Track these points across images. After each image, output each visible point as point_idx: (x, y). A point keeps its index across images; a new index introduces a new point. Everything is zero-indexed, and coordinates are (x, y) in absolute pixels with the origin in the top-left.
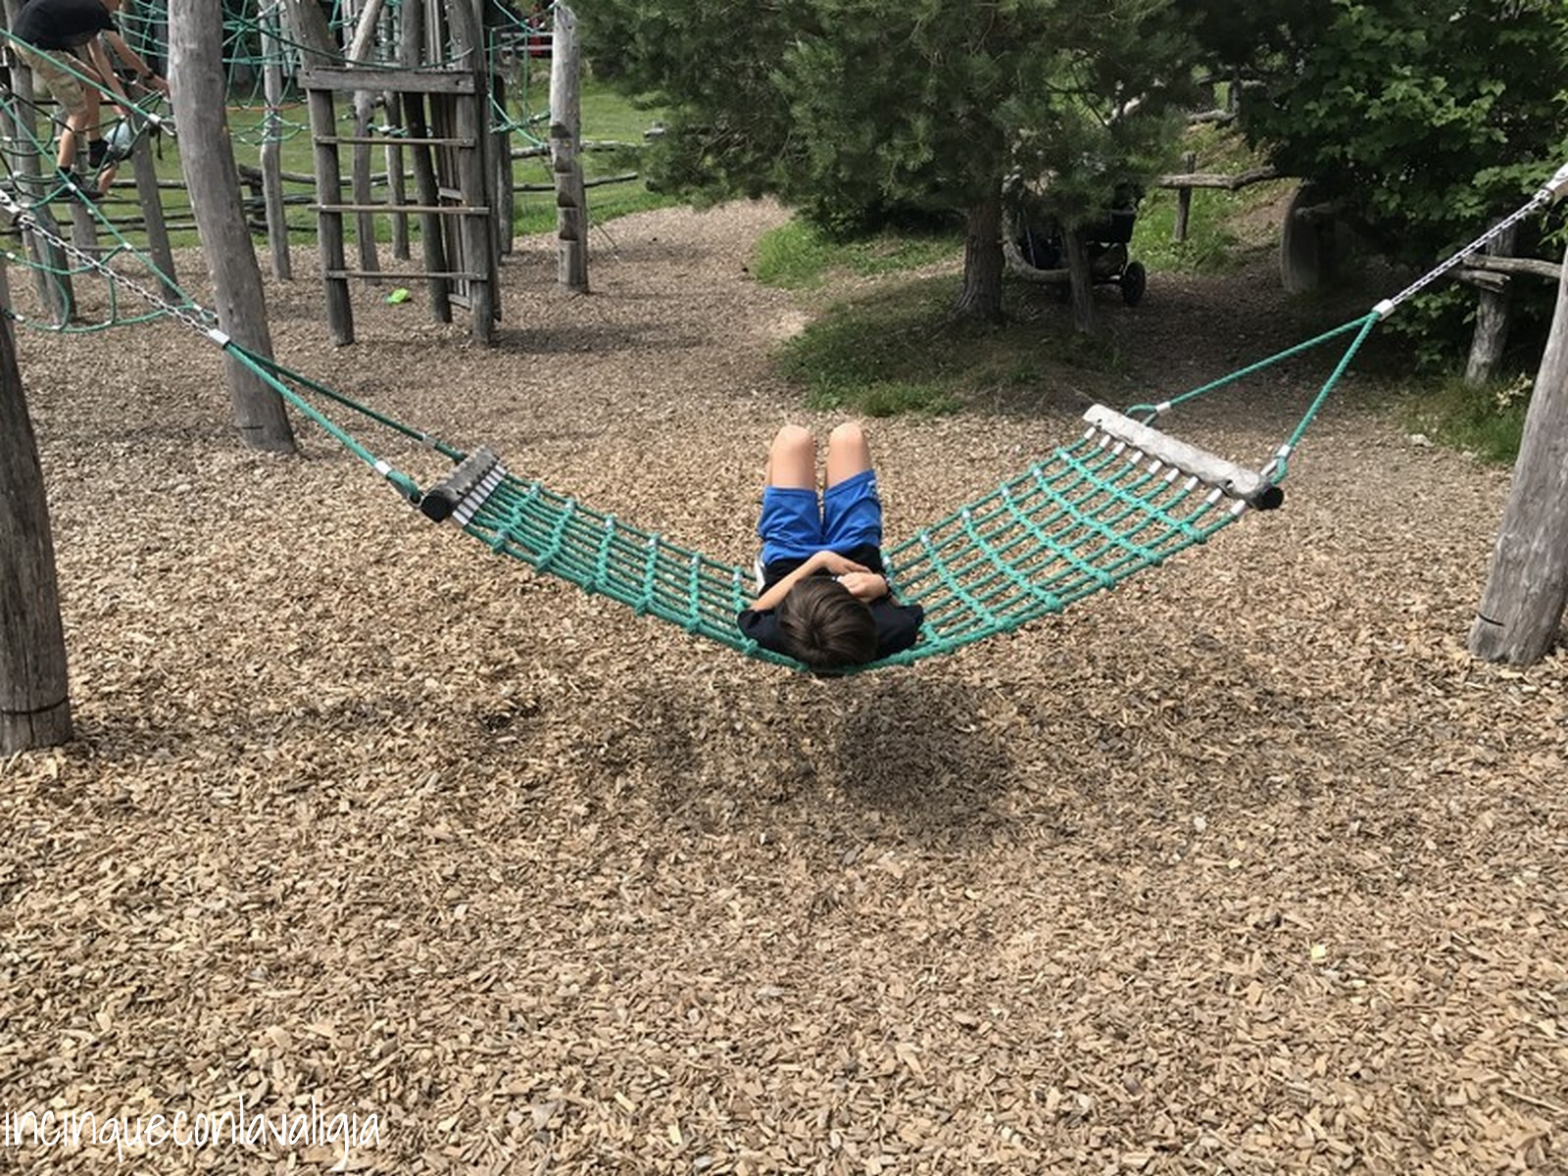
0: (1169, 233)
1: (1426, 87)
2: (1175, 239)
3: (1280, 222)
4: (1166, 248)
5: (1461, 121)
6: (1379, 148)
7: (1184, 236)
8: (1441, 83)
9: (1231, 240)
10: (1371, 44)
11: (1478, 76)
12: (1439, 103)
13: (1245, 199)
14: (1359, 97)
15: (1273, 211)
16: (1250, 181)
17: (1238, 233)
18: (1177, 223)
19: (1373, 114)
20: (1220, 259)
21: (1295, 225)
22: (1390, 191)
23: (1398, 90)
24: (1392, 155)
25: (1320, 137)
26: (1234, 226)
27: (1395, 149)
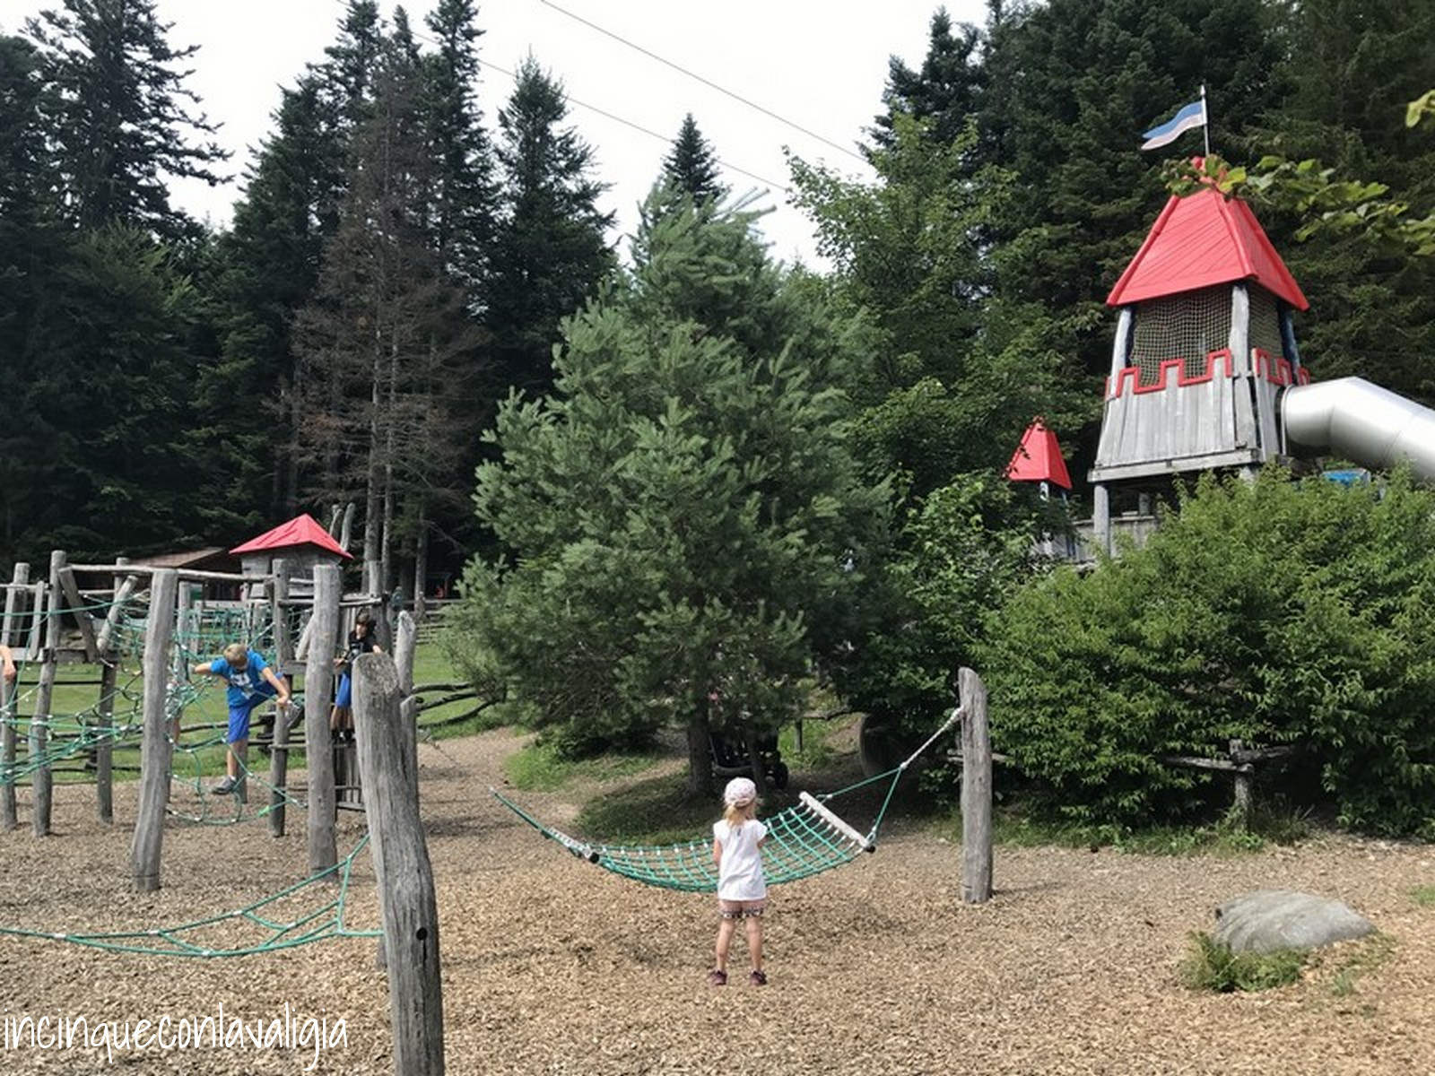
0: (792, 747)
1: (915, 672)
2: (796, 750)
3: (857, 738)
4: (792, 756)
5: (933, 687)
6: (900, 700)
7: (802, 748)
8: (922, 670)
9: (830, 750)
10: (888, 652)
11: (938, 666)
12: (923, 679)
13: (833, 725)
14: (887, 676)
15: (851, 732)
16: (837, 715)
17: (833, 746)
18: (796, 741)
19: (893, 684)
20: (825, 761)
21: (865, 738)
22: (909, 720)
23: (904, 674)
24: (907, 703)
25: (872, 694)
26: (829, 741)
27: (907, 700)
